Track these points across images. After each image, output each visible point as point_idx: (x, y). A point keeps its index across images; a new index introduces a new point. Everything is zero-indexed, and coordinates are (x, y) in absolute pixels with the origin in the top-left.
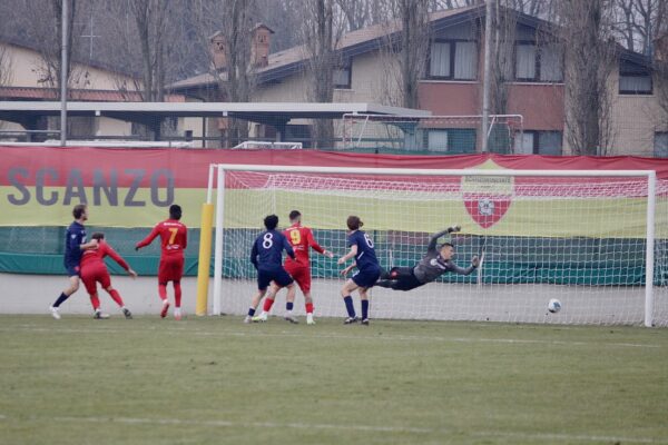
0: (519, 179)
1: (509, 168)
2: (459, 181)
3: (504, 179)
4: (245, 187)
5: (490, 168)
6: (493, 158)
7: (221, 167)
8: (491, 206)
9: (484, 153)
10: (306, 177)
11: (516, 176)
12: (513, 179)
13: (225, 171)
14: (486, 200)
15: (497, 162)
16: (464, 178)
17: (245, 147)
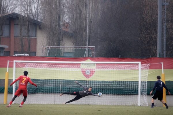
0: (97, 64)
1: (94, 61)
2: (80, 65)
3: (93, 64)
4: (20, 67)
5: (89, 61)
6: (90, 58)
7: (14, 61)
8: (89, 72)
9: (87, 57)
10: (37, 64)
11: (96, 63)
12: (95, 64)
13: (16, 62)
14: (88, 71)
15: (91, 60)
16: (81, 64)
17: (16, 56)
